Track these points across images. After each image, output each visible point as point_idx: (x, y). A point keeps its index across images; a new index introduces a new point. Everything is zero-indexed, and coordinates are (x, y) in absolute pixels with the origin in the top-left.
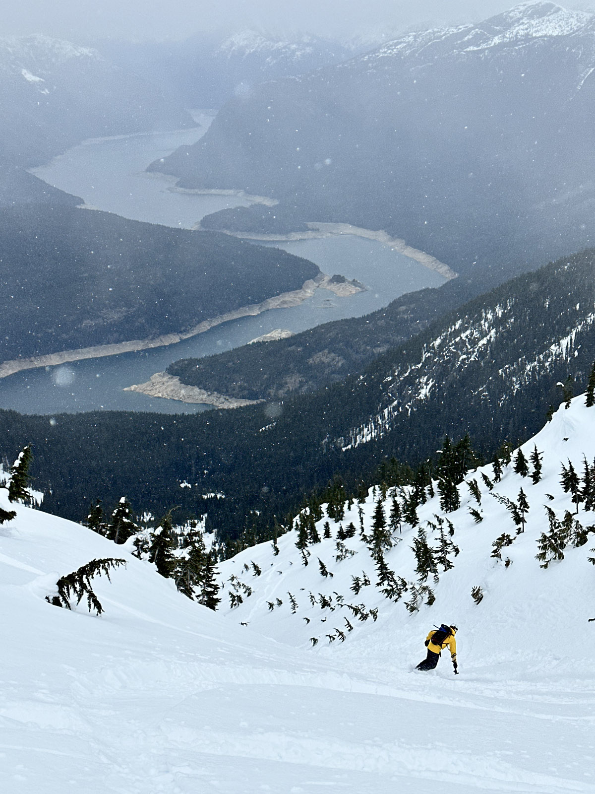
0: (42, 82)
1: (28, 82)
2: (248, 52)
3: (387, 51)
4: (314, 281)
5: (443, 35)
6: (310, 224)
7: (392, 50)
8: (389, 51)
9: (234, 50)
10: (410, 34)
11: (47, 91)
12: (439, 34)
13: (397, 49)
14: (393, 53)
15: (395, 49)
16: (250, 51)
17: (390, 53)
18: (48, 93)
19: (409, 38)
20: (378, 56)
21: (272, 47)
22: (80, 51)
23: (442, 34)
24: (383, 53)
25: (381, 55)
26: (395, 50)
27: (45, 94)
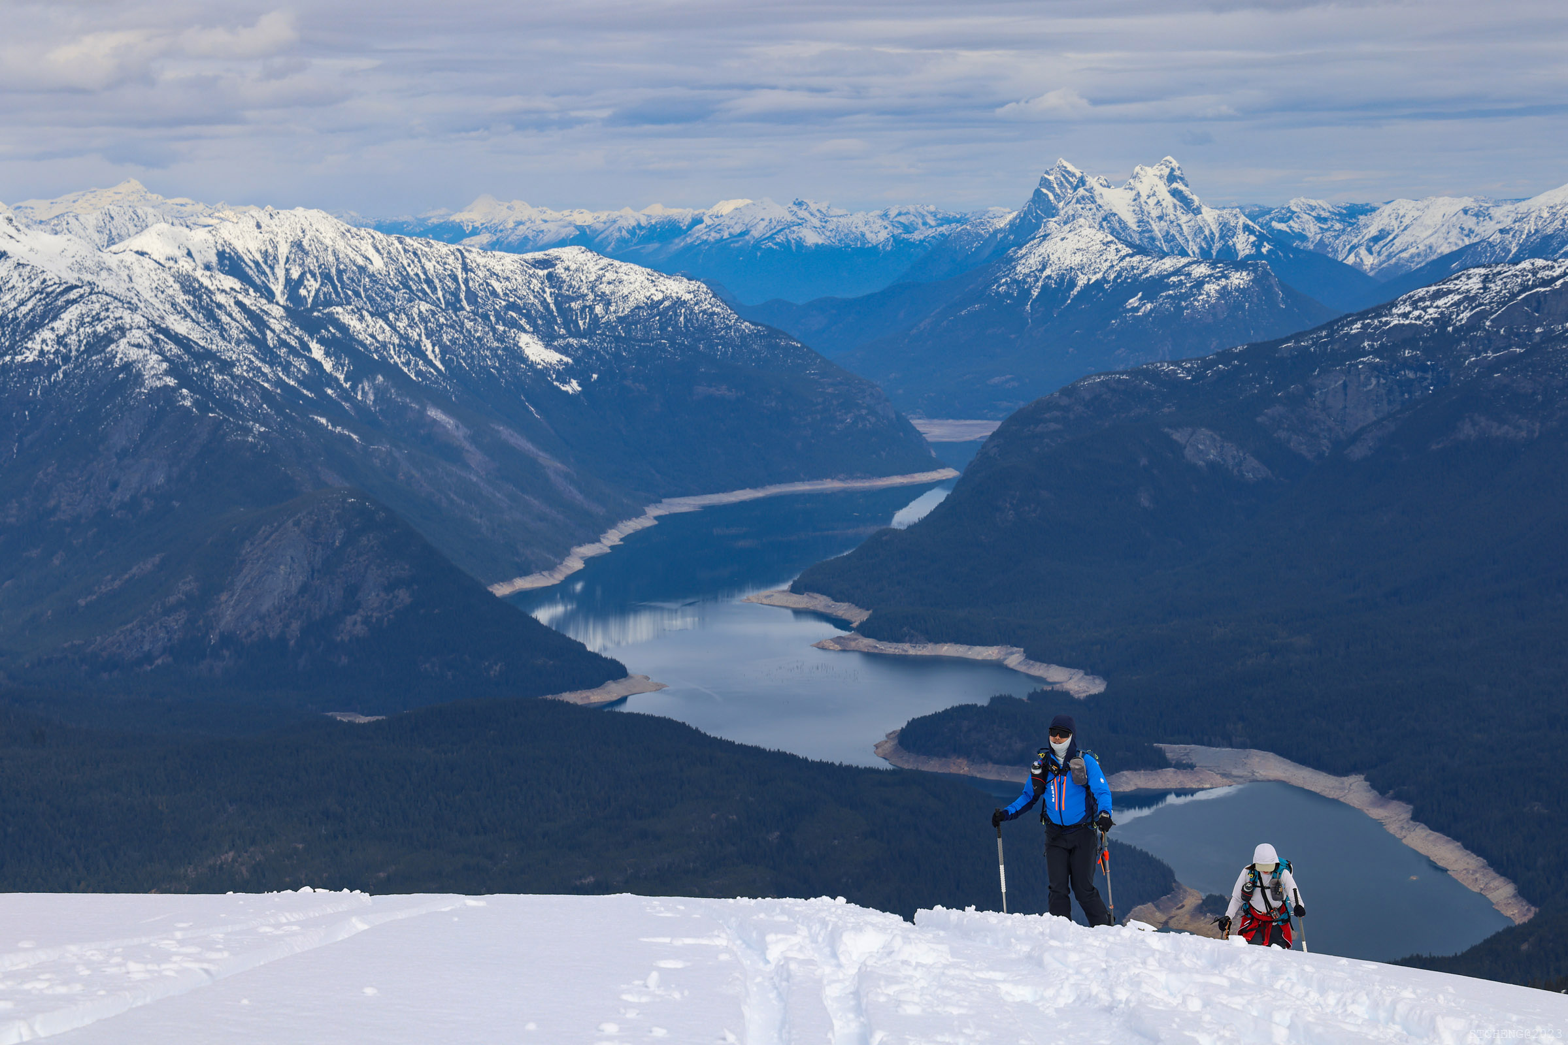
0: (566, 364)
1: (532, 366)
2: (1082, 281)
3: (1410, 312)
4: (1157, 907)
5: (1559, 278)
6: (1172, 751)
7: (1425, 309)
8: (1416, 313)
9: (1049, 277)
10: (1472, 271)
11: (574, 383)
12: (1547, 272)
13: (1437, 307)
14: (1426, 318)
15: (1431, 306)
16: (1089, 279)
17: (1419, 318)
18: (579, 389)
19: (1470, 281)
20: (1387, 323)
21: (1146, 271)
22: (663, 288)
23: (1555, 275)
24: (1399, 315)
25: (1396, 322)
26: (1430, 311)
27: (571, 392)
